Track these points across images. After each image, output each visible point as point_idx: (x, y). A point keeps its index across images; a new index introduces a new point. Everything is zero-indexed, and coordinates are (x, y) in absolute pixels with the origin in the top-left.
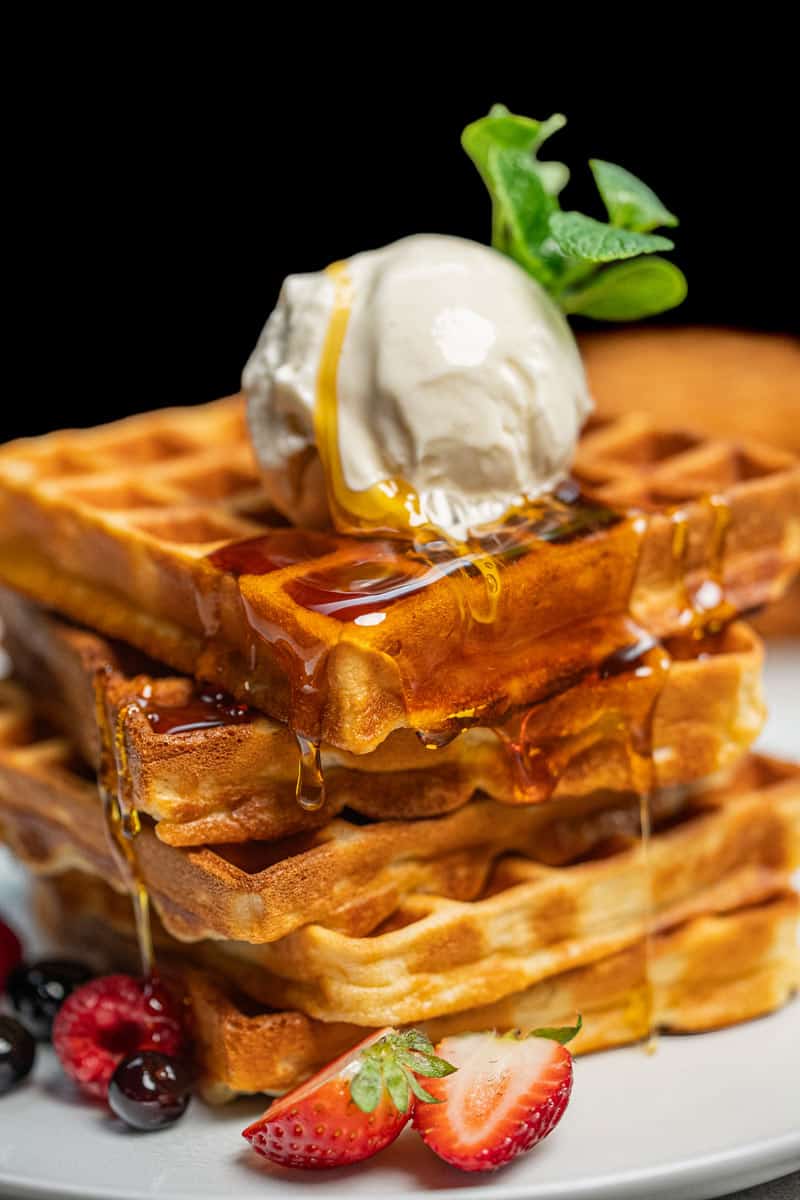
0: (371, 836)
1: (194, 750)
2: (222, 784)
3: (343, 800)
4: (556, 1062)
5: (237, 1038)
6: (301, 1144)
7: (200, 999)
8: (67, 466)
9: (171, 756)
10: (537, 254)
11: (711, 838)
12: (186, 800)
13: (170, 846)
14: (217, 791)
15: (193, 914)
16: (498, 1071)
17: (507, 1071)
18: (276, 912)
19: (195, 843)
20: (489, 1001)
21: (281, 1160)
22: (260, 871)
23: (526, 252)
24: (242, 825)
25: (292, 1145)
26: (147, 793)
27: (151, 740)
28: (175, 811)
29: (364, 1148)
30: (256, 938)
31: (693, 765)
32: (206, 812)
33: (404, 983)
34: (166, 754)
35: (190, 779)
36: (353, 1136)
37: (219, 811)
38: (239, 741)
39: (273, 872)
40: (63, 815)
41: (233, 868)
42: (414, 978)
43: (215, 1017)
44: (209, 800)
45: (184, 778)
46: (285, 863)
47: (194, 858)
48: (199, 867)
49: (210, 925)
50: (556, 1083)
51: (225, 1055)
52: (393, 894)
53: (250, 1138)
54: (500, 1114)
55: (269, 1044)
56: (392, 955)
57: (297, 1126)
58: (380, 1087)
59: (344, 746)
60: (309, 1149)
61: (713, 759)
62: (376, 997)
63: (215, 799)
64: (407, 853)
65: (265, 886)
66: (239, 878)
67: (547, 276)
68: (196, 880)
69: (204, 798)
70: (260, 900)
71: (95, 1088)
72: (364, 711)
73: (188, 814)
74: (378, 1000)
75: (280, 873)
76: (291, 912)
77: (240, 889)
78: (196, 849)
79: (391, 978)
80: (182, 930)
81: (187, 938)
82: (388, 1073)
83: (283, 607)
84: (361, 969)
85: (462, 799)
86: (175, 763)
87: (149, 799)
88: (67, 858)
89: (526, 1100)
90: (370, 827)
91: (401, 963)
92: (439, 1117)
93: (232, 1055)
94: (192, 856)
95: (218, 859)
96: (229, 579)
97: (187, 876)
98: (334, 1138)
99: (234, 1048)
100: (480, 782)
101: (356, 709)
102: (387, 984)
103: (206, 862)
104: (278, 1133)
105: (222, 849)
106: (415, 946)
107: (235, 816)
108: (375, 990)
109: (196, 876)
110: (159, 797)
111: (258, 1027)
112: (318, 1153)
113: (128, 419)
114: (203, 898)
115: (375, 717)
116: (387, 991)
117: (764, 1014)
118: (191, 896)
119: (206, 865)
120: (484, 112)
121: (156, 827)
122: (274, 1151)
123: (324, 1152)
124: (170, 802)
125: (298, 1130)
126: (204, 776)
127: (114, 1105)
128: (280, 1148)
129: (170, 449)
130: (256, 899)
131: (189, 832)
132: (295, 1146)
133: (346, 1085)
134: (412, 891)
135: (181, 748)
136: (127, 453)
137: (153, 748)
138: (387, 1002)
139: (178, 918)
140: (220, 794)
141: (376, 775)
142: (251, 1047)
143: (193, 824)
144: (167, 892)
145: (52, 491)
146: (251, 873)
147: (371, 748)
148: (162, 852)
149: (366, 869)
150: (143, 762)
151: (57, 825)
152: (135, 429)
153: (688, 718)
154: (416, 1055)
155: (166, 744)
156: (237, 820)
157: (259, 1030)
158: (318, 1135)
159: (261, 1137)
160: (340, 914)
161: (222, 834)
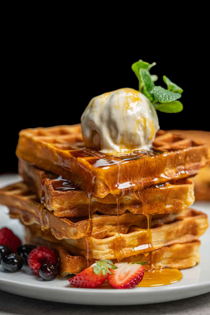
0: (102, 218)
1: (64, 195)
2: (69, 204)
3: (96, 209)
4: (141, 268)
5: (69, 260)
6: (81, 282)
7: (61, 252)
8: (40, 134)
9: (58, 196)
10: (149, 94)
11: (180, 226)
12: (61, 206)
13: (57, 216)
14: (68, 205)
15: (61, 233)
16: (127, 270)
17: (129, 270)
18: (79, 232)
19: (62, 216)
20: (127, 257)
21: (77, 286)
22: (76, 222)
23: (147, 92)
24: (73, 213)
25: (79, 282)
26: (52, 204)
27: (54, 192)
28: (58, 209)
29: (96, 283)
30: (75, 238)
31: (177, 209)
32: (65, 209)
33: (107, 250)
34: (57, 195)
35: (62, 201)
36: (93, 280)
37: (68, 210)
38: (74, 194)
39: (79, 223)
40: (33, 211)
41: (70, 222)
42: (110, 250)
43: (64, 256)
44: (66, 207)
45: (61, 201)
46: (82, 221)
47: (62, 219)
48: (63, 221)
49: (65, 235)
50: (140, 273)
51: (66, 264)
52: (106, 232)
53: (70, 281)
54: (127, 278)
55: (76, 262)
56: (105, 244)
57: (81, 277)
58: (100, 269)
59: (97, 196)
60: (83, 283)
61: (181, 208)
62: (101, 253)
63: (68, 207)
64: (110, 223)
65: (77, 226)
66: (71, 224)
67: (151, 99)
68: (62, 224)
69: (65, 206)
70: (76, 229)
71: (36, 271)
72: (102, 188)
73: (61, 210)
74: (101, 254)
75: (81, 223)
76: (83, 233)
77: (71, 226)
78: (63, 218)
79: (105, 249)
80: (58, 237)
81: (59, 239)
82: (102, 267)
83: (87, 164)
84: (98, 246)
85: (123, 211)
86: (59, 197)
87: (52, 205)
88: (33, 221)
89: (133, 276)
90: (102, 216)
91: (107, 246)
92: (113, 279)
93: (67, 264)
94: (61, 219)
95: (67, 220)
96: (75, 158)
97: (60, 224)
98: (89, 281)
99: (68, 263)
100: (128, 208)
101: (101, 188)
102: (104, 250)
103: (65, 220)
104: (76, 279)
105: (68, 218)
106: (110, 242)
107: (72, 211)
108: (101, 251)
109: (62, 223)
110: (55, 205)
111: (74, 258)
112: (85, 284)
113: (54, 127)
114: (63, 229)
115: (105, 190)
116: (104, 252)
117: (190, 268)
118: (61, 228)
119: (64, 221)
120: (137, 61)
121: (54, 212)
122: (75, 284)
123: (86, 284)
124: (57, 206)
125: (81, 278)
126: (65, 201)
127: (40, 274)
128: (77, 283)
129: (63, 133)
130: (75, 229)
131: (61, 214)
132: (80, 282)
133: (93, 269)
134: (111, 231)
135: (61, 194)
136: (54, 133)
137: (54, 193)
138: (104, 254)
139: (57, 234)
140: (69, 206)
141: (104, 204)
142: (72, 262)
143: (62, 212)
144: (55, 228)
145: (36, 139)
146: (74, 223)
147: (103, 197)
148: (55, 218)
149: (101, 225)
150: (52, 196)
151: (32, 213)
152: (56, 129)
153: (176, 198)
154: (109, 264)
155: (57, 193)
156: (72, 212)
157: (74, 259)
158: (85, 280)
159: (72, 281)
160: (94, 235)
161: (68, 215)
